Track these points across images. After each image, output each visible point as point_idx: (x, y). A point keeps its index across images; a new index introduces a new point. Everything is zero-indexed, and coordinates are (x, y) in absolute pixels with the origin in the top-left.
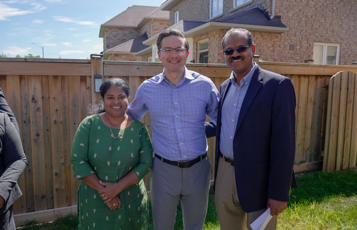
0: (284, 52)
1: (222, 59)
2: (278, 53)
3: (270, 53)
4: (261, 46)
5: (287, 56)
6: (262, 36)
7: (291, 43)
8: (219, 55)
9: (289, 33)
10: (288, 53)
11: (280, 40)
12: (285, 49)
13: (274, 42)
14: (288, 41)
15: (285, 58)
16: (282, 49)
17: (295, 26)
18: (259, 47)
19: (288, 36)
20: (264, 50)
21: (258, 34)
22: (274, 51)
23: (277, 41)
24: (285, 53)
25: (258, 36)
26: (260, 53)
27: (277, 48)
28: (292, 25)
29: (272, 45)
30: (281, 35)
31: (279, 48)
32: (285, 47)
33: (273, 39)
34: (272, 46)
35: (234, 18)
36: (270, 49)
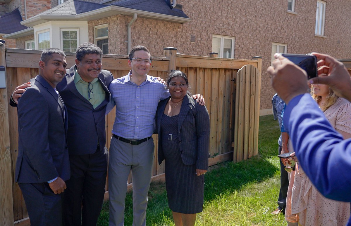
0: (186, 43)
1: (125, 48)
2: (180, 44)
3: (173, 44)
4: (164, 36)
5: (189, 47)
6: (164, 25)
7: (192, 34)
8: (121, 43)
9: (190, 24)
10: (190, 44)
11: (182, 30)
12: (187, 40)
13: (177, 33)
14: (189, 33)
15: (187, 50)
16: (184, 40)
17: (196, 17)
18: (162, 37)
19: (189, 26)
20: (167, 41)
21: (161, 23)
22: (177, 42)
23: (180, 32)
24: (188, 44)
25: (161, 25)
26: (163, 43)
27: (180, 39)
28: (193, 15)
29: (175, 35)
30: (183, 25)
31: (181, 39)
32: (187, 38)
33: (175, 29)
34: (175, 37)
35: (136, 4)
36: (173, 39)
